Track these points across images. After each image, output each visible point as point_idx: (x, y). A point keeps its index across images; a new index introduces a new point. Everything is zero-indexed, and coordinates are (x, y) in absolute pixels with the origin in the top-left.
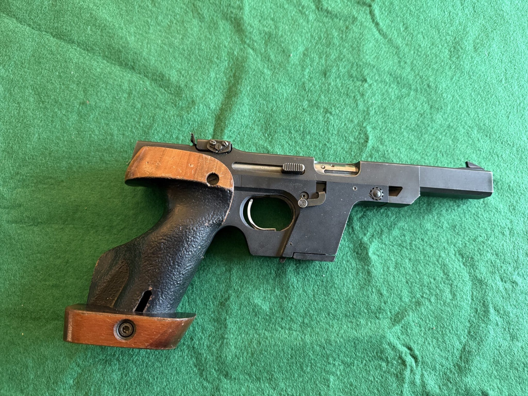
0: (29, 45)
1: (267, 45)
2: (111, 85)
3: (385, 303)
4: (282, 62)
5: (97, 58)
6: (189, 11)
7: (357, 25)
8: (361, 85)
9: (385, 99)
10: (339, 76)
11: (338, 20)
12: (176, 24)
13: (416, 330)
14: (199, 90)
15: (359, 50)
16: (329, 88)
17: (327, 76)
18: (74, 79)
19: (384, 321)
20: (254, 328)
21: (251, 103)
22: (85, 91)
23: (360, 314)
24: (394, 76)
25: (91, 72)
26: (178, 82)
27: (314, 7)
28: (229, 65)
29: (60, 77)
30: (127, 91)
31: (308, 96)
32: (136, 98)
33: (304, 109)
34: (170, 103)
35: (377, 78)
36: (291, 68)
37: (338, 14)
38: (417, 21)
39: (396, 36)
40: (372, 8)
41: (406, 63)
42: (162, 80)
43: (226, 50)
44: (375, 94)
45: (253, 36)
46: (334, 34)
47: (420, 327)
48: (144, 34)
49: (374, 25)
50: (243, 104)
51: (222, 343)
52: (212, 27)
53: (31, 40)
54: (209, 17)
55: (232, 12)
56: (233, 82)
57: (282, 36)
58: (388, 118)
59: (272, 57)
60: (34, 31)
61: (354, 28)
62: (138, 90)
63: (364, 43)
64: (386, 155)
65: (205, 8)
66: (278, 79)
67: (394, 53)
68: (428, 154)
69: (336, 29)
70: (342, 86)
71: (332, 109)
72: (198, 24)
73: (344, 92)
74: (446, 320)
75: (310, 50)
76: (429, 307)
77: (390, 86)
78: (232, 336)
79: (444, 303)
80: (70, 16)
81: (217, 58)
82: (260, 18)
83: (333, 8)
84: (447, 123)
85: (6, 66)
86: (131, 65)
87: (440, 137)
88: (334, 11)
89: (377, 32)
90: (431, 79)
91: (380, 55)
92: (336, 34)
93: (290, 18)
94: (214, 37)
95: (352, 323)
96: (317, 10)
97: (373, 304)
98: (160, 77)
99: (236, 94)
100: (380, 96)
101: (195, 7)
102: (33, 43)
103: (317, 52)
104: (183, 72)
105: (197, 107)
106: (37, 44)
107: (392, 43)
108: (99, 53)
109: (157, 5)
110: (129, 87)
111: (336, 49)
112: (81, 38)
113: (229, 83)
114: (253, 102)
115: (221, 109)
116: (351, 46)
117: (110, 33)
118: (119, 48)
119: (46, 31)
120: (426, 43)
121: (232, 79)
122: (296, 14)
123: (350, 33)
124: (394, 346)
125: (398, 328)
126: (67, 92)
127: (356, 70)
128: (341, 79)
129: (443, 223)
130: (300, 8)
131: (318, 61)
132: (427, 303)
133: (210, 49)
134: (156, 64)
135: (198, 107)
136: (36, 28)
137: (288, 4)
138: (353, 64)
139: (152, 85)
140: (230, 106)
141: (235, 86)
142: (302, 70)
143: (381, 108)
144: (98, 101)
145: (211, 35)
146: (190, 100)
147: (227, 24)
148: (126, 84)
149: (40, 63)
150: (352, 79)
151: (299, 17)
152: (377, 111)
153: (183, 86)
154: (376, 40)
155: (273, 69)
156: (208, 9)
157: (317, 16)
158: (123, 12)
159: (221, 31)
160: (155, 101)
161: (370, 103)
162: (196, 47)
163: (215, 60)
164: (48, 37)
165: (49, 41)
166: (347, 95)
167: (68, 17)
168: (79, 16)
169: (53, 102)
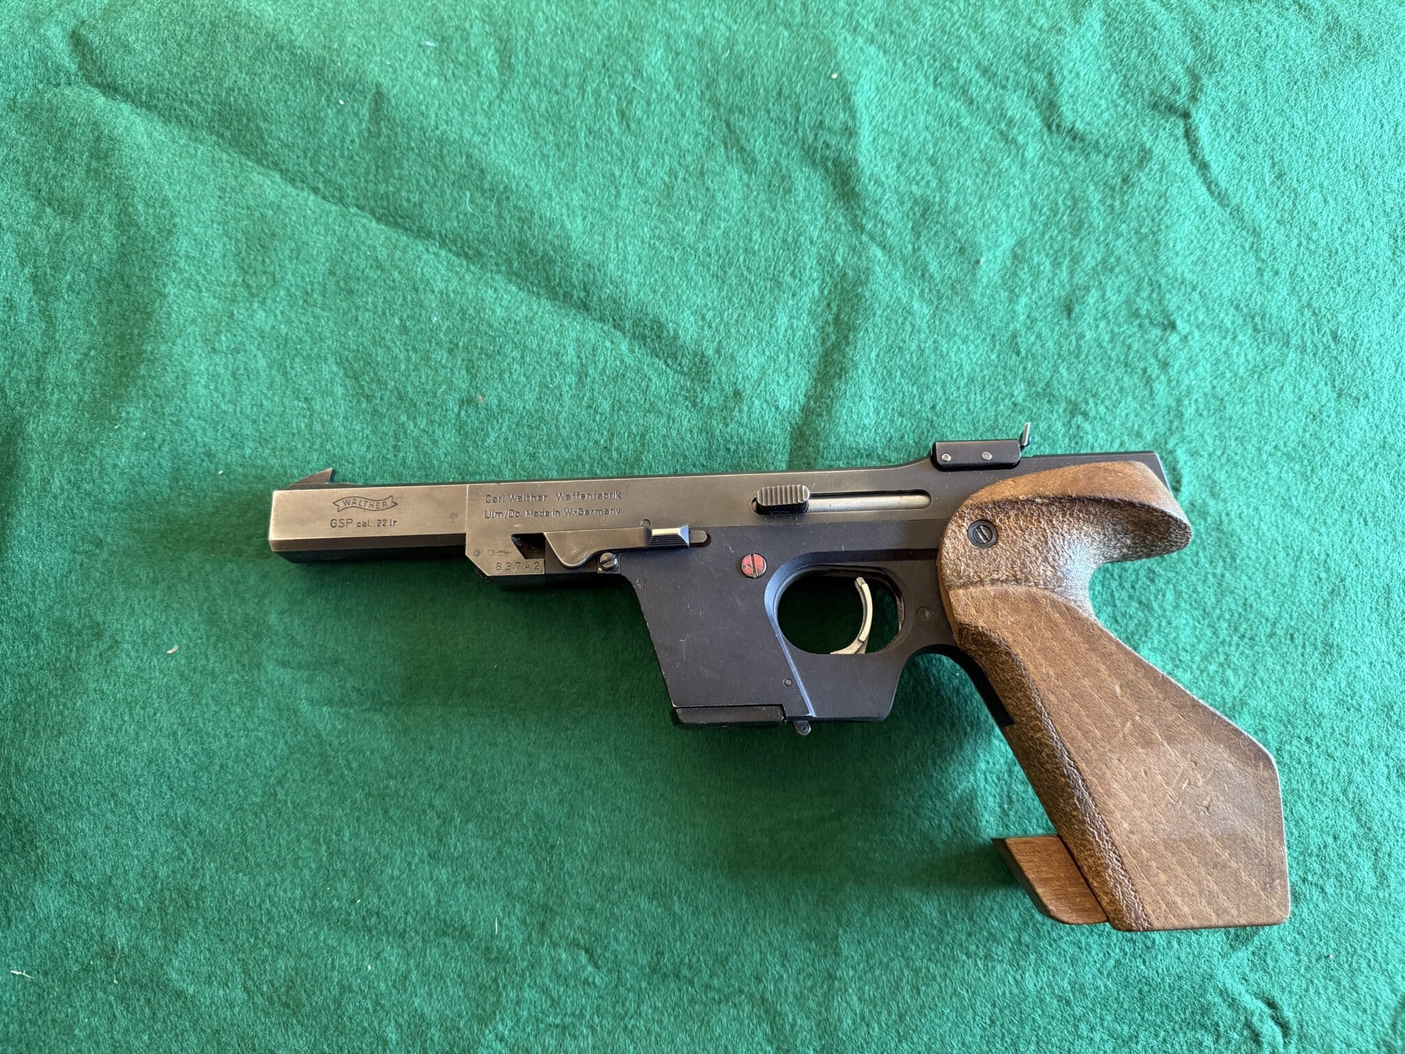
0: (319, 243)
1: (919, 235)
2: (534, 352)
4: (958, 281)
5: (492, 278)
6: (717, 143)
7: (1151, 170)
8: (1161, 339)
9: (1223, 375)
10: (1105, 316)
11: (1102, 157)
12: (684, 179)
13: (1287, 959)
14: (751, 361)
15: (1157, 242)
16: (1079, 347)
17: (1074, 315)
18: (442, 335)
20: (903, 956)
21: (881, 391)
22: (471, 368)
24: (1245, 310)
25: (482, 319)
26: (698, 343)
27: (1038, 123)
28: (822, 293)
29: (404, 329)
30: (575, 367)
31: (1025, 369)
32: (596, 387)
33: (1015, 405)
34: (681, 398)
35: (1201, 317)
36: (982, 295)
37: (1102, 141)
38: (1310, 155)
39: (1253, 197)
40: (1190, 121)
41: (1277, 273)
42: (659, 337)
43: (814, 250)
44: (1197, 364)
45: (883, 211)
46: (1091, 198)
47: (1297, 953)
48: (607, 210)
49: (1195, 169)
50: (861, 397)
51: (829, 989)
52: (780, 185)
53: (322, 231)
54: (769, 159)
55: (828, 146)
56: (833, 337)
57: (957, 209)
58: (1229, 428)
59: (933, 267)
60: (328, 206)
61: (1143, 179)
62: (600, 366)
63: (1169, 222)
64: (1225, 523)
65: (756, 132)
66: (948, 326)
67: (1247, 246)
68: (1329, 521)
69: (1096, 184)
70: (1112, 340)
71: (1087, 403)
72: (741, 178)
73: (1119, 358)
74: (1360, 935)
75: (1029, 245)
76: (1321, 905)
77: (1234, 339)
78: (851, 973)
79: (1357, 898)
80: (415, 161)
81: (793, 274)
82: (900, 160)
83: (1088, 124)
84: (1379, 437)
85: (269, 302)
86: (579, 298)
87: (1361, 473)
88: (1091, 133)
89: (1204, 189)
90: (1342, 318)
91: (1211, 252)
92: (1098, 196)
93: (977, 155)
94: (782, 217)
95: (1134, 942)
96: (1045, 130)
98: (652, 329)
99: (841, 373)
100: (1208, 367)
101: (730, 131)
102: (329, 239)
103: (1047, 247)
104: (709, 315)
105: (746, 408)
106: (339, 241)
107: (1242, 220)
108: (496, 264)
109: (633, 126)
110: (579, 357)
111: (1097, 240)
112: (448, 224)
113: (823, 342)
114: (885, 391)
115: (806, 411)
116: (1137, 232)
117: (521, 209)
118: (545, 253)
119: (357, 206)
120: (1331, 217)
121: (831, 329)
122: (993, 144)
123: (1133, 193)
124: (1234, 1000)
125: (1242, 955)
126: (425, 371)
127: (1149, 297)
128: (1109, 322)
129: (1361, 697)
130: (1003, 125)
131: (1050, 275)
132: (1315, 898)
133: (774, 250)
134: (641, 294)
135: (750, 408)
136: (333, 196)
137: (972, 114)
138: (1141, 280)
139: (634, 351)
140: (828, 401)
141: (840, 349)
142: (1011, 301)
143: (1212, 401)
144: (505, 395)
145: (774, 209)
146: (729, 390)
147: (816, 178)
148: (571, 351)
149: (351, 292)
150: (1138, 321)
151: (1000, 150)
152: (1202, 406)
153: (711, 352)
154: (1200, 210)
155: (935, 301)
156: (765, 137)
157: (1046, 149)
158: (549, 150)
159: (799, 199)
160: (645, 393)
161: (1183, 387)
162: (737, 244)
163: (788, 279)
164: (364, 221)
165: (367, 232)
166: (1126, 365)
167: (411, 166)
168: (439, 163)
169: (393, 399)
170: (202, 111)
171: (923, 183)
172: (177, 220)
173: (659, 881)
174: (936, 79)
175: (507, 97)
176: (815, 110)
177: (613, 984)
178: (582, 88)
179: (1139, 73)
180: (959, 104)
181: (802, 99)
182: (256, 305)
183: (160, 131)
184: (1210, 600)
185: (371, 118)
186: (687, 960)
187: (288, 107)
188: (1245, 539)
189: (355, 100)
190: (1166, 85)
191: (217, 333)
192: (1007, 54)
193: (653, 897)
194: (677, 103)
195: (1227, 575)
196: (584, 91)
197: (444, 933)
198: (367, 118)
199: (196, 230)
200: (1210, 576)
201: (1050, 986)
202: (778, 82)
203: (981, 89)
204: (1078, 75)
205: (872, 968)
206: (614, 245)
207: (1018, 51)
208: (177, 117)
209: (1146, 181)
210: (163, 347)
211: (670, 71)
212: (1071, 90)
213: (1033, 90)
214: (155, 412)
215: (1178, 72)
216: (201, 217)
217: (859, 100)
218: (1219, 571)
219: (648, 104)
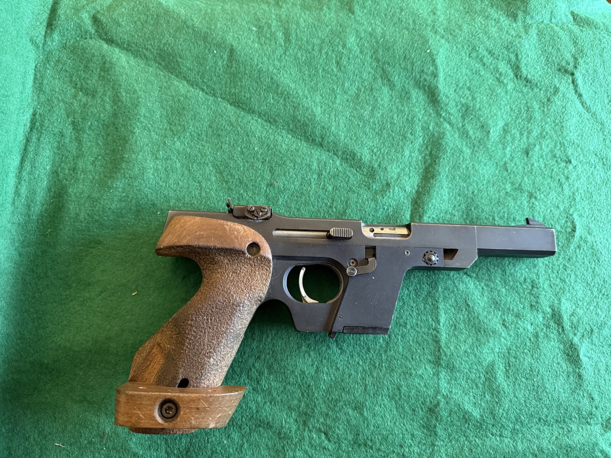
0: (204, 113)
1: (464, 119)
2: (299, 164)
3: (596, 408)
4: (481, 139)
5: (281, 132)
6: (378, 77)
7: (559, 96)
8: (566, 167)
9: (591, 183)
10: (542, 157)
11: (538, 90)
12: (364, 92)
14: (393, 170)
15: (562, 126)
16: (532, 169)
17: (529, 156)
19: (596, 427)
20: (464, 435)
21: (450, 185)
22: (272, 171)
23: (571, 419)
24: (599, 156)
25: (277, 149)
26: (370, 162)
27: (512, 75)
28: (424, 142)
29: (242, 153)
30: (317, 171)
31: (510, 178)
32: (326, 180)
33: (507, 193)
34: (363, 186)
35: (581, 158)
36: (492, 146)
37: (539, 83)
39: (600, 109)
40: (574, 77)
42: (353, 159)
43: (420, 124)
44: (580, 178)
45: (449, 109)
46: (534, 107)
48: (331, 104)
49: (576, 97)
50: (442, 187)
51: (433, 451)
52: (405, 96)
53: (206, 108)
54: (400, 84)
55: (425, 80)
56: (429, 161)
57: (480, 109)
58: (595, 205)
59: (471, 133)
60: (208, 97)
61: (556, 100)
62: (328, 171)
63: (567, 118)
64: (595, 245)
65: (395, 73)
66: (478, 158)
67: (599, 129)
69: (536, 101)
70: (545, 167)
71: (536, 193)
72: (388, 92)
73: (548, 174)
75: (510, 126)
77: (595, 168)
78: (442, 443)
80: (248, 79)
81: (411, 134)
82: (456, 87)
83: (533, 76)
85: (182, 138)
86: (319, 141)
88: (534, 79)
89: (580, 105)
91: (584, 131)
92: (538, 106)
93: (487, 87)
94: (406, 109)
95: (563, 429)
96: (515, 78)
97: (584, 409)
98: (350, 155)
99: (433, 177)
100: (585, 179)
101: (384, 72)
102: (209, 111)
103: (518, 127)
104: (375, 150)
105: (392, 191)
106: (213, 113)
107: (596, 118)
108: (283, 126)
109: (342, 68)
110: (318, 167)
111: (538, 124)
112: (262, 107)
113: (425, 163)
114: (453, 185)
115: (418, 192)
116: (554, 122)
117: (294, 102)
118: (304, 122)
119: (222, 98)
121: (428, 158)
122: (494, 82)
123: (552, 106)
124: (606, 454)
126: (251, 171)
127: (560, 149)
128: (543, 159)
130: (498, 75)
131: (519, 139)
133: (403, 123)
134: (346, 141)
135: (394, 190)
136: (211, 93)
137: (484, 70)
138: (556, 142)
139: (342, 165)
140: (428, 188)
141: (432, 167)
142: (504, 149)
143: (587, 194)
144: (286, 183)
145: (403, 106)
146: (384, 183)
147: (421, 93)
148: (315, 164)
149: (219, 135)
150: (556, 159)
151: (497, 85)
152: (583, 196)
153: (376, 166)
154: (579, 114)
155: (472, 147)
156: (399, 75)
157: (516, 85)
158: (306, 77)
159: (414, 102)
160: (347, 183)
161: (575, 188)
162: (387, 120)
163: (409, 135)
164: (224, 105)
165: (226, 109)
166: (551, 178)
167: (246, 82)
168: (258, 81)
169: (237, 183)
170: (152, 53)
171: (465, 98)
172: (140, 100)
173: (358, 402)
174: (470, 54)
175: (288, 53)
176: (420, 65)
177: (337, 449)
178: (320, 51)
179: (553, 56)
180: (479, 65)
181: (415, 60)
182: (176, 139)
183: (133, 61)
184: (590, 279)
185: (228, 59)
186: (370, 438)
187: (191, 53)
188: (603, 253)
189: (221, 51)
190: (564, 61)
191: (158, 151)
192: (499, 46)
193: (355, 408)
194: (361, 59)
195: (596, 267)
196: (321, 52)
197: (259, 426)
198: (226, 59)
199: (149, 105)
200: (589, 268)
201: (528, 448)
202: (404, 52)
203: (488, 59)
204: (528, 55)
205: (451, 441)
206: (334, 119)
207: (503, 44)
208: (140, 55)
209: (557, 100)
210: (133, 156)
211: (358, 45)
212: (525, 62)
213: (509, 61)
214: (129, 185)
215: (568, 56)
216: (151, 99)
217: (438, 62)
218: (593, 266)
219: (349, 59)
